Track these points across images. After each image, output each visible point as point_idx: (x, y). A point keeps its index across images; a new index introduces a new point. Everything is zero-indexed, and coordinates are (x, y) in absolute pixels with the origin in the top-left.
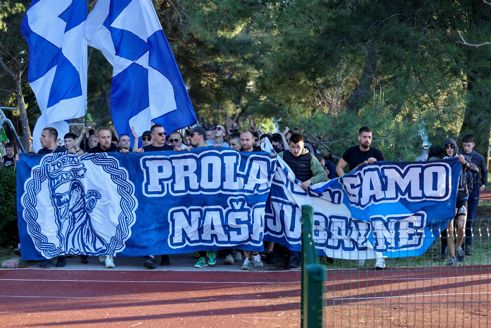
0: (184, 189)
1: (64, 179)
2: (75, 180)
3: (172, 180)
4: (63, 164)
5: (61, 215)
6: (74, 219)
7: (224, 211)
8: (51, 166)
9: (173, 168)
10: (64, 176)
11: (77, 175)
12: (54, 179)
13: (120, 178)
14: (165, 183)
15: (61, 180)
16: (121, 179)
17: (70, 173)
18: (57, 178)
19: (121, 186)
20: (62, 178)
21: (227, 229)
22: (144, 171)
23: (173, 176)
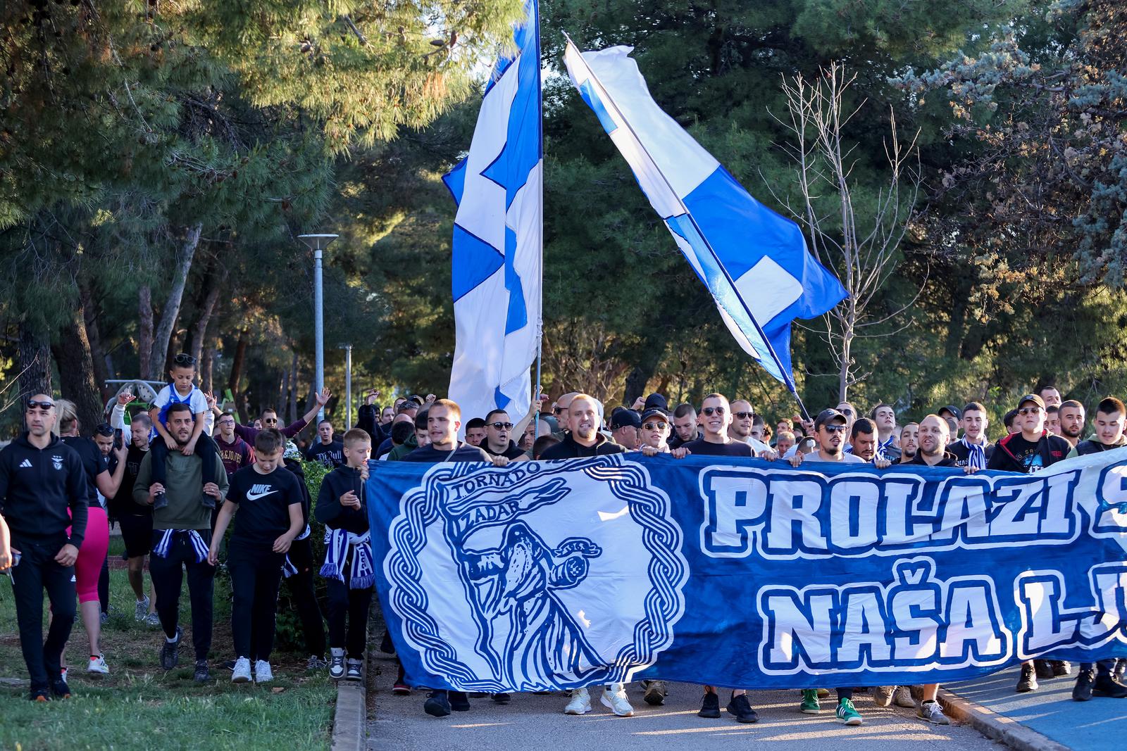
0: (790, 547)
1: (484, 518)
2: (514, 521)
3: (763, 525)
4: (479, 485)
5: (483, 601)
6: (523, 614)
7: (885, 592)
8: (452, 488)
9: (770, 498)
10: (484, 511)
11: (518, 509)
12: (456, 519)
13: (649, 511)
14: (749, 530)
15: (477, 521)
16: (653, 514)
17: (501, 507)
18: (465, 516)
19: (651, 530)
20: (479, 515)
21: (892, 633)
22: (706, 499)
23: (767, 516)
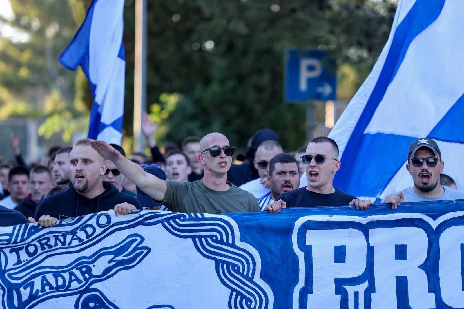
1: (51, 287)
2: (87, 290)
3: (366, 284)
4: (43, 248)
8: (11, 252)
9: (370, 250)
10: (50, 278)
11: (92, 276)
12: (17, 287)
13: (238, 272)
14: (351, 290)
15: (43, 290)
16: (242, 275)
17: (72, 274)
18: (28, 284)
19: (238, 293)
20: (45, 283)
22: (301, 255)
23: (369, 273)
